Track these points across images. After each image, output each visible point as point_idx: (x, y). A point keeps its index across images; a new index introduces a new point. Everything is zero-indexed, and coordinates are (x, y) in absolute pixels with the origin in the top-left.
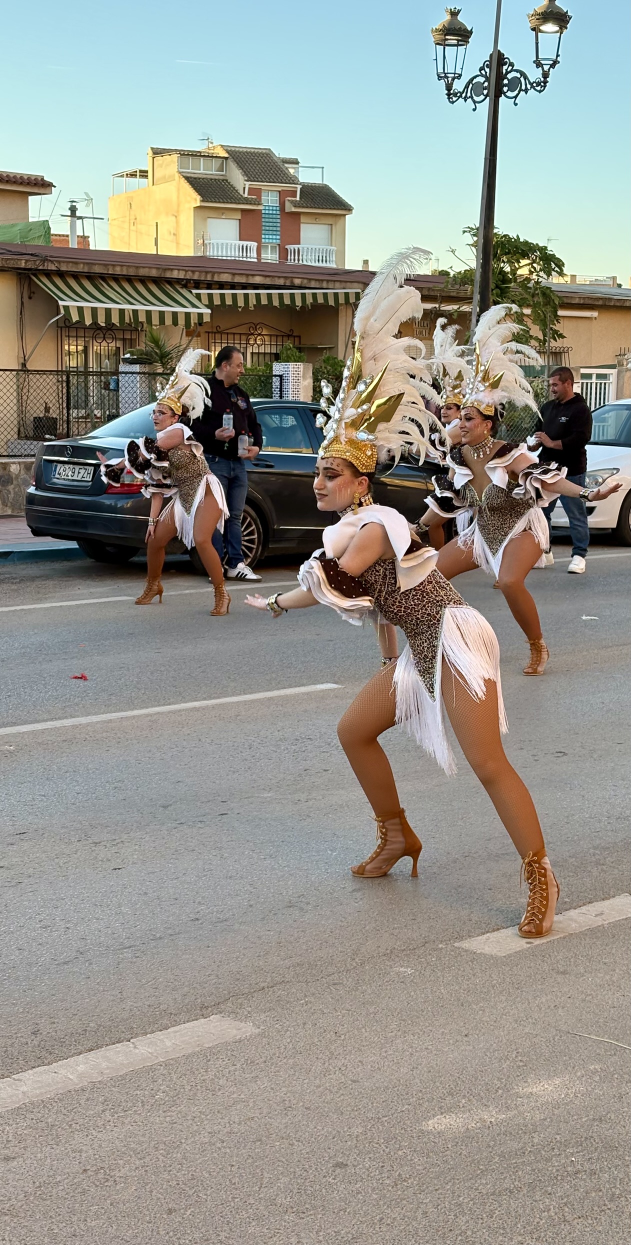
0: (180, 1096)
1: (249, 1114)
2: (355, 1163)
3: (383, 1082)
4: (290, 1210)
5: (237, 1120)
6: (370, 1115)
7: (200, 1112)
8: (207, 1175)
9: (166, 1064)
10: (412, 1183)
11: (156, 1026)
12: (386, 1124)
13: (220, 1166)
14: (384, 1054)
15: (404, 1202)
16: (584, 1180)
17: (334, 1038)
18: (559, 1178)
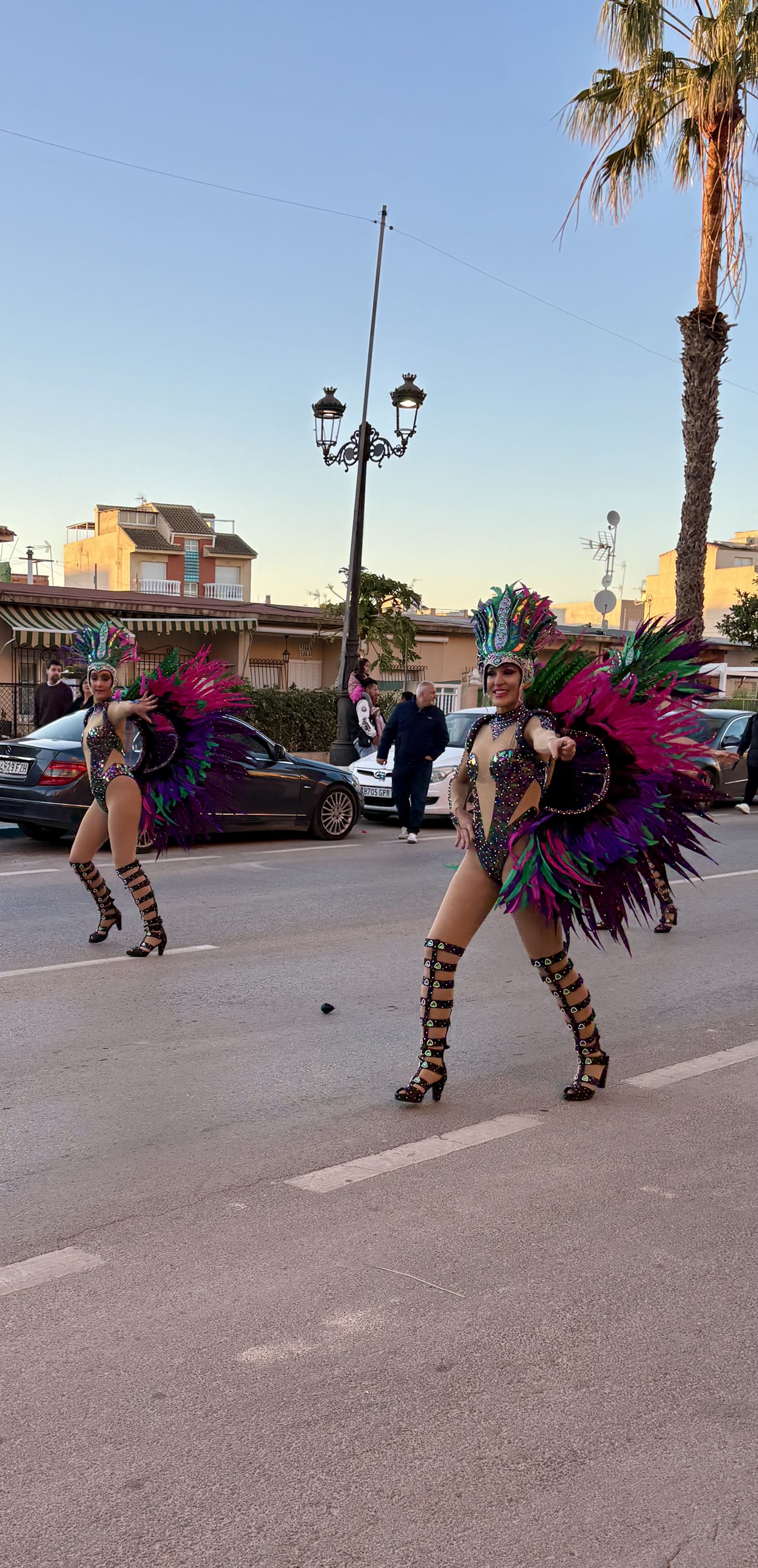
0: (27, 1326)
1: (85, 1344)
2: (173, 1394)
3: (206, 1314)
4: (109, 1441)
5: (73, 1350)
6: (191, 1346)
7: (42, 1342)
8: (39, 1405)
9: (20, 1294)
10: (221, 1415)
11: (17, 1257)
12: (205, 1355)
13: (52, 1396)
14: (211, 1287)
15: (213, 1434)
16: (376, 1413)
17: (170, 1270)
18: (353, 1411)
